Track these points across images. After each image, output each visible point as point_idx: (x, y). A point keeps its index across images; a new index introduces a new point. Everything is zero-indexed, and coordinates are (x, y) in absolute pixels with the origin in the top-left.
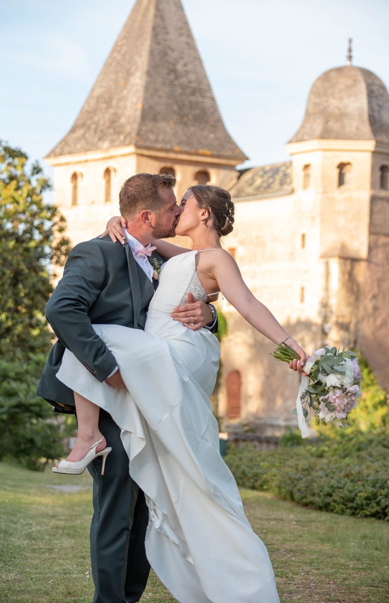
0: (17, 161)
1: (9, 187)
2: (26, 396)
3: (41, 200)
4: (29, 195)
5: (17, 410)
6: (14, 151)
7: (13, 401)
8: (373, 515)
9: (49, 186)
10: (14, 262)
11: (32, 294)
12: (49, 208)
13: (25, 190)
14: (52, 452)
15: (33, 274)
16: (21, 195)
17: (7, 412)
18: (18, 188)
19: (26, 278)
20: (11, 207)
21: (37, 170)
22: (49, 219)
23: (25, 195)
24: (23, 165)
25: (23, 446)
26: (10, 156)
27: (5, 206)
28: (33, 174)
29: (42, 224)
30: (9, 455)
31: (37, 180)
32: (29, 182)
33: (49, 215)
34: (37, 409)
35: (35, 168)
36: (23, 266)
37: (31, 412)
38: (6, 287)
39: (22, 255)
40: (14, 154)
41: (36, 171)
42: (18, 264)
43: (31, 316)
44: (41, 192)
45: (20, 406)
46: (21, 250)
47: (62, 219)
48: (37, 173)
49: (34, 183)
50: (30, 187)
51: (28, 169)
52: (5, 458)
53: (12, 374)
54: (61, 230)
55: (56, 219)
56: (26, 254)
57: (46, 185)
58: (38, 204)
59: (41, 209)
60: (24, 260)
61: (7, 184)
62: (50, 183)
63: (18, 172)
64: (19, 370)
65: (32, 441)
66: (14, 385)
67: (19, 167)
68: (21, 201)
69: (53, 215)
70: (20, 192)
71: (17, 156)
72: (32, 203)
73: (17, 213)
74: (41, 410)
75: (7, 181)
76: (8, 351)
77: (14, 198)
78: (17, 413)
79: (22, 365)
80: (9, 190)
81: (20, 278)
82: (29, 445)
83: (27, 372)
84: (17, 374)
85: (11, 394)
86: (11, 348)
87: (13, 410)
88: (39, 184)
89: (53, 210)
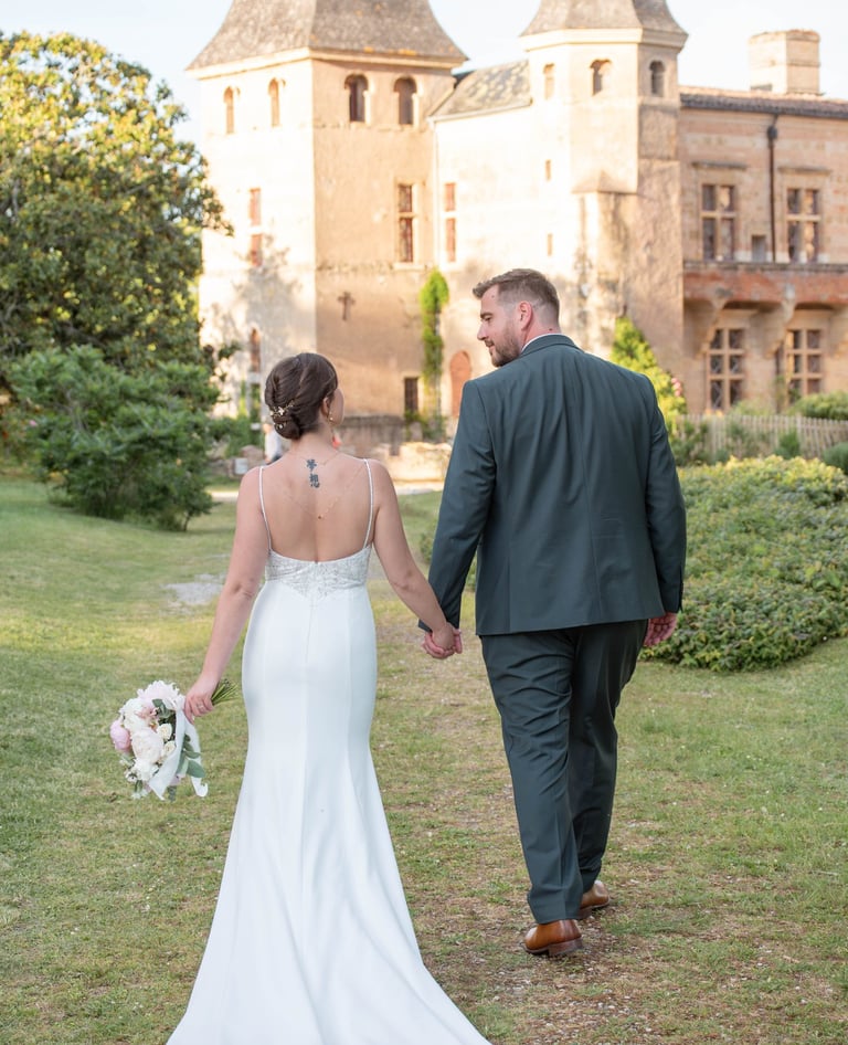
0: (135, 81)
1: (124, 119)
2: (152, 425)
3: (170, 136)
4: (152, 130)
5: (141, 446)
6: (130, 67)
7: (135, 434)
8: (661, 657)
9: (182, 115)
10: (137, 225)
11: (166, 270)
12: (183, 147)
13: (147, 124)
14: (195, 502)
15: (166, 241)
16: (143, 130)
17: (127, 451)
18: (139, 120)
19: (156, 247)
20: (128, 148)
21: (164, 93)
22: (184, 163)
23: (147, 130)
24: (144, 88)
25: (152, 498)
26: (125, 76)
27: (121, 146)
28: (158, 100)
29: (175, 169)
30: (134, 511)
31: (165, 107)
32: (155, 111)
33: (183, 156)
34: (170, 443)
35: (161, 91)
36: (150, 231)
37: (162, 447)
38: (127, 261)
39: (148, 214)
40: (130, 71)
41: (162, 95)
42: (144, 229)
43: (167, 299)
44: (171, 123)
45: (144, 439)
46: (146, 208)
47: (202, 161)
48: (165, 97)
49: (161, 112)
50: (155, 118)
51: (152, 93)
52: (126, 517)
53: (134, 392)
54: (202, 177)
55: (194, 162)
56: (154, 212)
57: (178, 114)
58: (167, 141)
59: (171, 150)
60: (151, 223)
61: (122, 115)
62: (184, 111)
63: (139, 98)
64: (143, 386)
65: (165, 490)
66: (136, 409)
67: (139, 91)
68: (143, 140)
69: (189, 156)
70: (140, 126)
71: (136, 74)
72: (158, 141)
73: (136, 155)
74: (175, 445)
75: (123, 110)
76: (135, 352)
77: (132, 135)
78: (142, 451)
79: (147, 379)
80: (125, 124)
81: (148, 247)
82: (161, 496)
83: (155, 389)
84: (141, 392)
85: (131, 423)
86: (137, 347)
87: (134, 447)
88: (167, 112)
89: (189, 149)
